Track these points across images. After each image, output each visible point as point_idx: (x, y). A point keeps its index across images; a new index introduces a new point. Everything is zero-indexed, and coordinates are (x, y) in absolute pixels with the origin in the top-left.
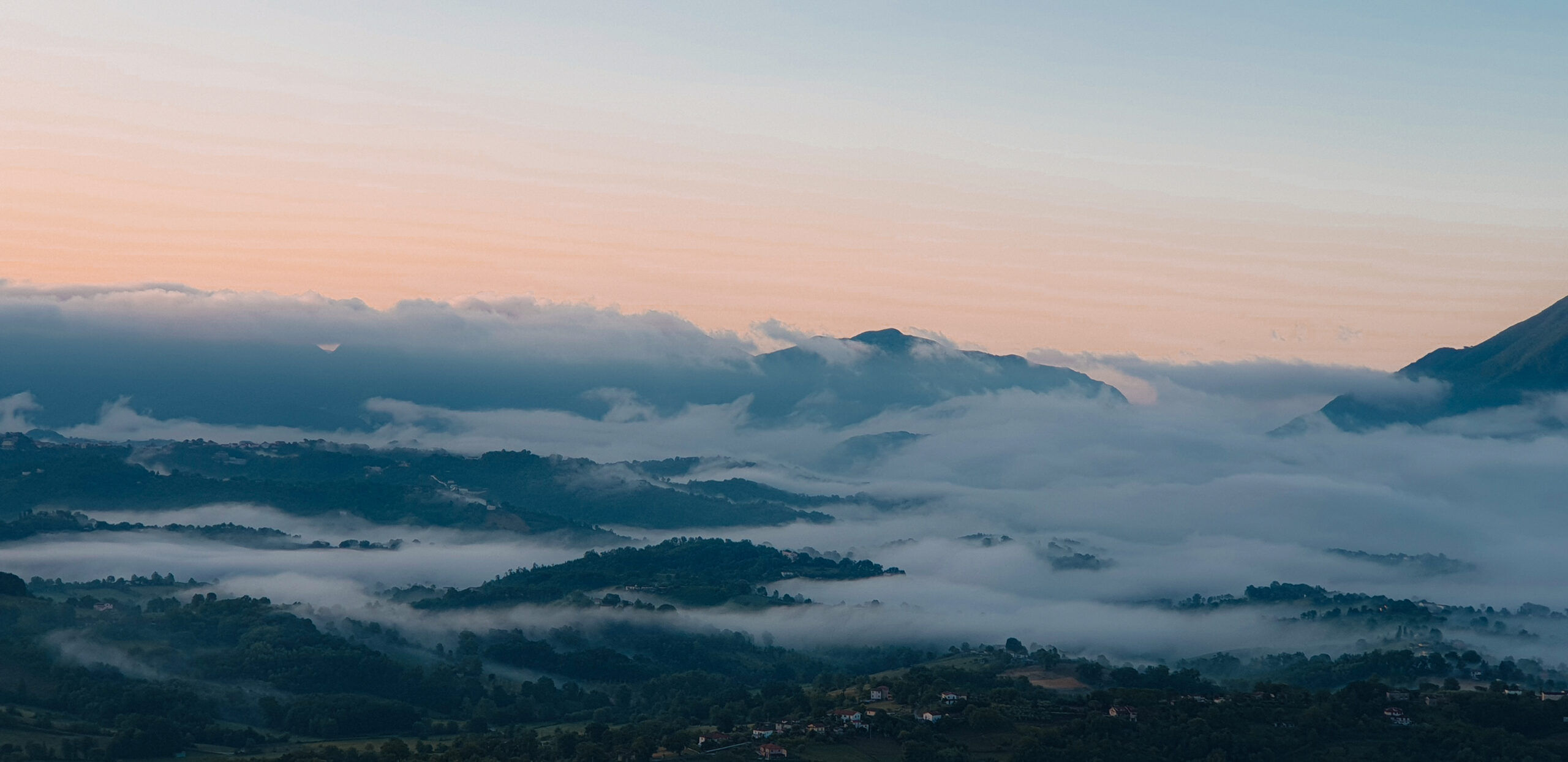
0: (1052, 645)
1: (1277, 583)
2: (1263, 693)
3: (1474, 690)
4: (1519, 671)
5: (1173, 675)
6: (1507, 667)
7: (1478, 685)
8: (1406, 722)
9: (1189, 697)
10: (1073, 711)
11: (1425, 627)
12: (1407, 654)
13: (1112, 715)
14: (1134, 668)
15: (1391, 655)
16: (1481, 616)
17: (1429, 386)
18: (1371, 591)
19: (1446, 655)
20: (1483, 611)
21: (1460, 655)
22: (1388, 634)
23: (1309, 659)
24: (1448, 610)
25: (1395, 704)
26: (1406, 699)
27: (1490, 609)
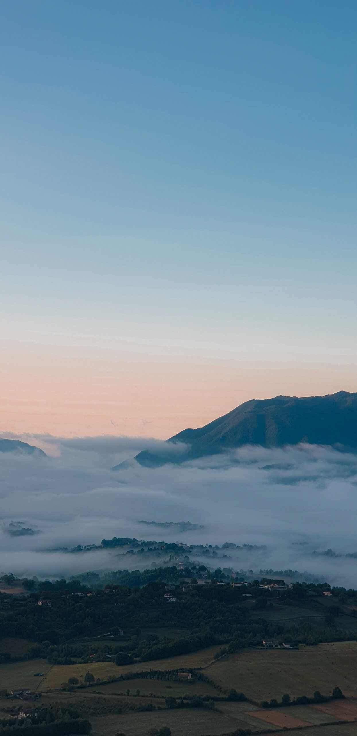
0: (11, 572)
1: (116, 538)
2: (109, 589)
3: (204, 583)
4: (223, 574)
5: (68, 584)
6: (218, 572)
7: (206, 581)
8: (174, 600)
9: (76, 593)
10: (21, 604)
11: (182, 555)
12: (174, 568)
13: (39, 604)
14: (50, 581)
15: (167, 569)
16: (206, 549)
17: (182, 446)
18: (158, 540)
19: (191, 568)
20: (207, 547)
21: (197, 567)
22: (166, 559)
23: (130, 573)
24: (192, 547)
25: (169, 591)
26: (174, 589)
27: (210, 546)
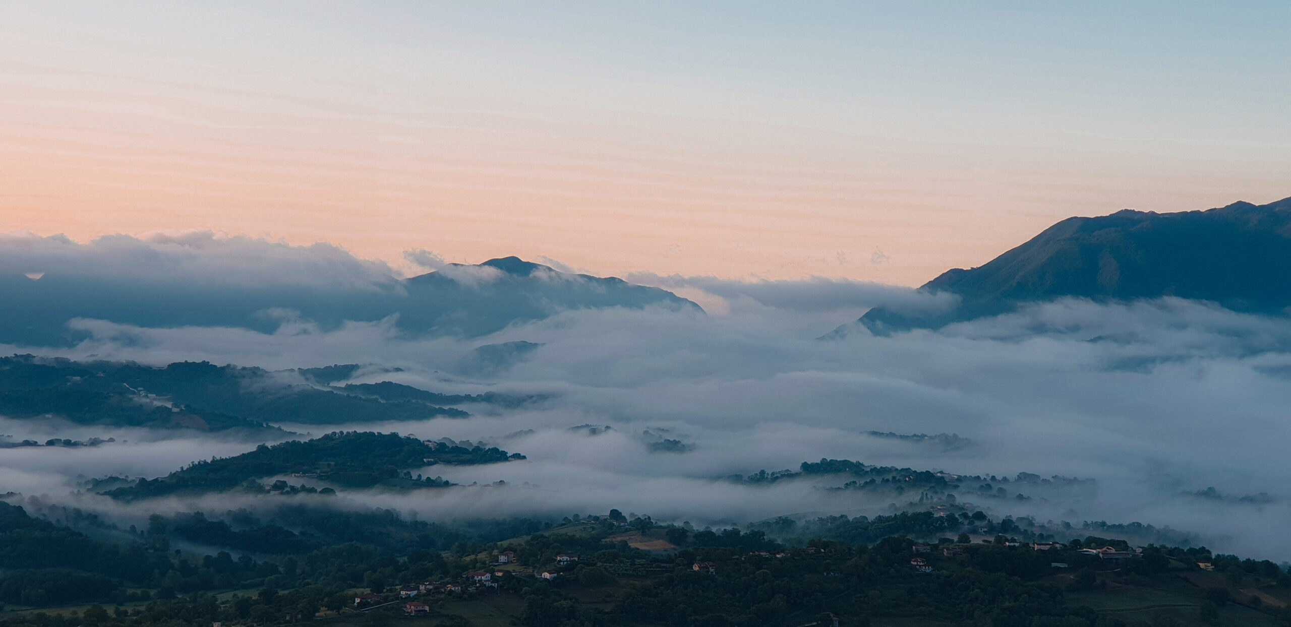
0: (647, 514)
1: (825, 459)
2: (814, 548)
3: (981, 543)
4: (1017, 527)
5: (743, 536)
6: (1007, 525)
7: (986, 539)
8: (928, 570)
9: (757, 553)
10: (664, 567)
11: (942, 493)
12: (929, 515)
13: (695, 569)
14: (713, 531)
15: (916, 516)
16: (986, 483)
17: (945, 299)
18: (900, 465)
19: (959, 515)
20: (988, 479)
21: (970, 514)
22: (913, 499)
23: (851, 521)
24: (960, 479)
25: (919, 555)
26: (928, 551)
27: (993, 478)
